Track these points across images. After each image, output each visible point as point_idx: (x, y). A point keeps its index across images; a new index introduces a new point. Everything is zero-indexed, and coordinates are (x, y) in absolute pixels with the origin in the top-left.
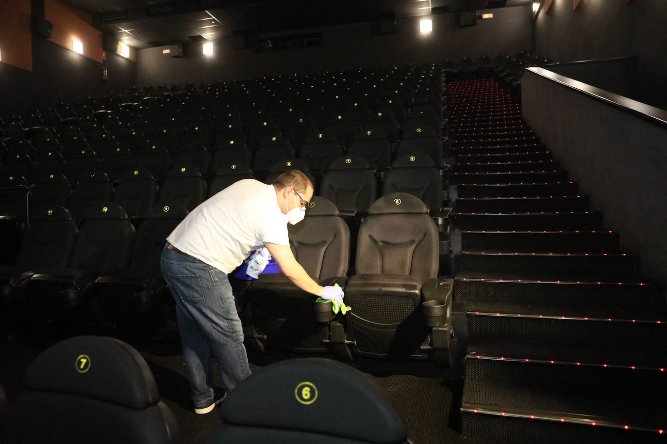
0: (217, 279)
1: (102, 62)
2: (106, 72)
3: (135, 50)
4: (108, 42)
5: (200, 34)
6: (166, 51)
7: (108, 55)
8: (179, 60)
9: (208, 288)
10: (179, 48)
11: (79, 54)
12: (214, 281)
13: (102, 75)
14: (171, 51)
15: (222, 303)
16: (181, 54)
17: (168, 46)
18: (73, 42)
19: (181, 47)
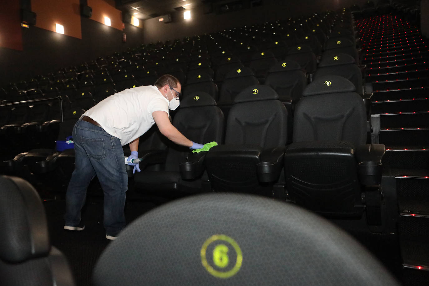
0: (115, 144)
1: (122, 30)
2: (125, 37)
3: (142, 21)
4: (126, 17)
5: (181, 6)
6: (161, 20)
7: (125, 26)
8: (169, 24)
9: (109, 149)
10: (169, 17)
11: (109, 26)
12: (113, 145)
13: (123, 38)
14: (164, 19)
15: (118, 161)
16: (170, 21)
17: (162, 16)
18: (104, 19)
19: (170, 16)
